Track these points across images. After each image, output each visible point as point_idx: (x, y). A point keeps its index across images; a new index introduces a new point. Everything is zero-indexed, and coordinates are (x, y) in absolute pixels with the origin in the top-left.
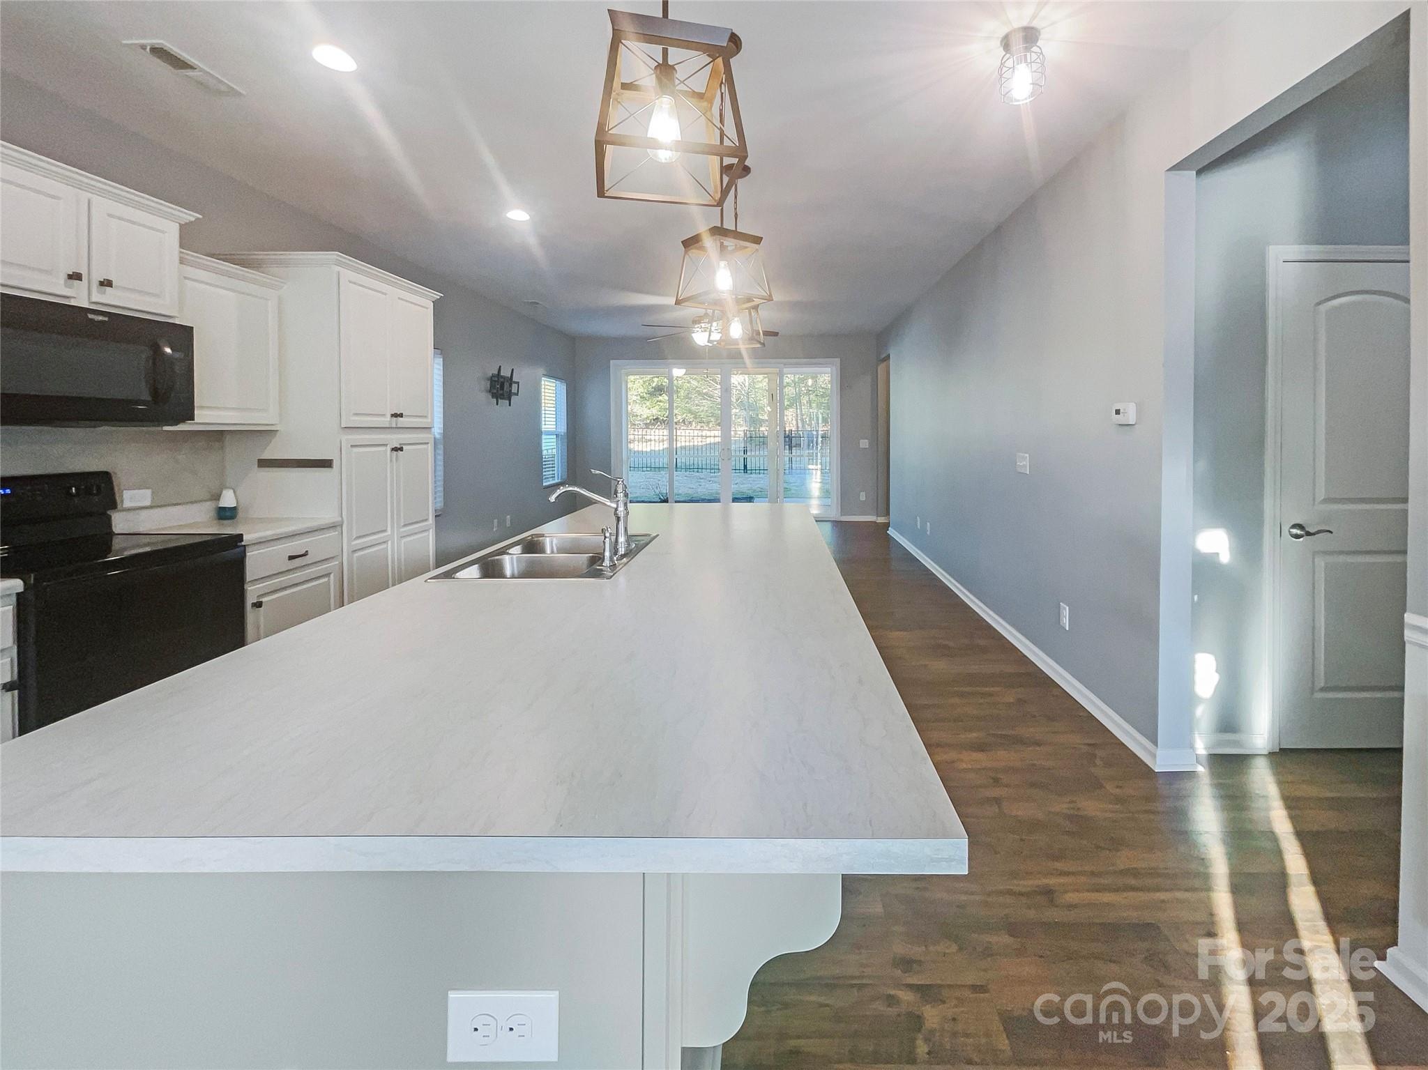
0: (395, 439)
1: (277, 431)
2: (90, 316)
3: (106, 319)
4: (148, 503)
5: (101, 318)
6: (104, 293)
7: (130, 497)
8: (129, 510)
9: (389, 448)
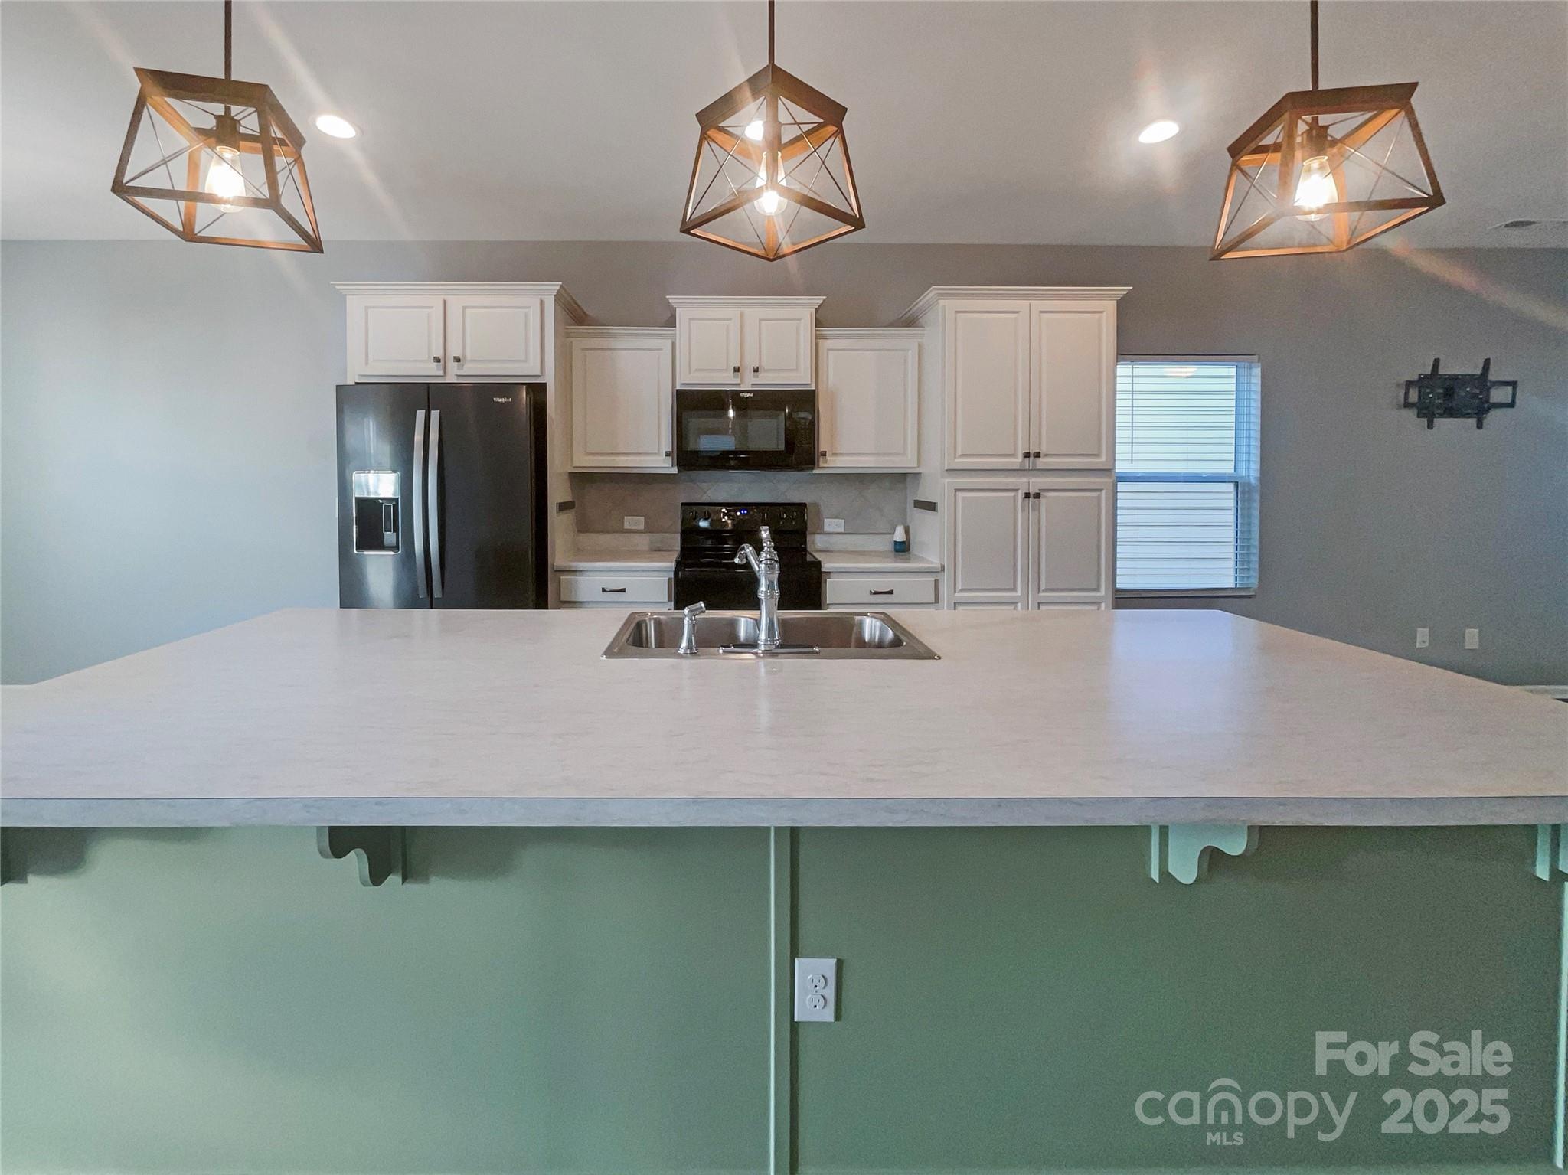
0: (1035, 483)
1: (920, 473)
2: (742, 394)
3: (752, 395)
4: (842, 530)
5: (748, 395)
6: (758, 377)
7: (831, 524)
8: (829, 533)
9: (1020, 495)
